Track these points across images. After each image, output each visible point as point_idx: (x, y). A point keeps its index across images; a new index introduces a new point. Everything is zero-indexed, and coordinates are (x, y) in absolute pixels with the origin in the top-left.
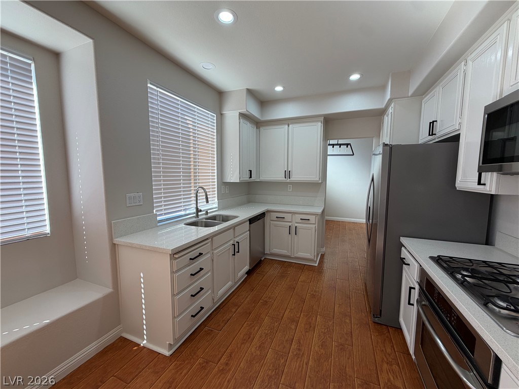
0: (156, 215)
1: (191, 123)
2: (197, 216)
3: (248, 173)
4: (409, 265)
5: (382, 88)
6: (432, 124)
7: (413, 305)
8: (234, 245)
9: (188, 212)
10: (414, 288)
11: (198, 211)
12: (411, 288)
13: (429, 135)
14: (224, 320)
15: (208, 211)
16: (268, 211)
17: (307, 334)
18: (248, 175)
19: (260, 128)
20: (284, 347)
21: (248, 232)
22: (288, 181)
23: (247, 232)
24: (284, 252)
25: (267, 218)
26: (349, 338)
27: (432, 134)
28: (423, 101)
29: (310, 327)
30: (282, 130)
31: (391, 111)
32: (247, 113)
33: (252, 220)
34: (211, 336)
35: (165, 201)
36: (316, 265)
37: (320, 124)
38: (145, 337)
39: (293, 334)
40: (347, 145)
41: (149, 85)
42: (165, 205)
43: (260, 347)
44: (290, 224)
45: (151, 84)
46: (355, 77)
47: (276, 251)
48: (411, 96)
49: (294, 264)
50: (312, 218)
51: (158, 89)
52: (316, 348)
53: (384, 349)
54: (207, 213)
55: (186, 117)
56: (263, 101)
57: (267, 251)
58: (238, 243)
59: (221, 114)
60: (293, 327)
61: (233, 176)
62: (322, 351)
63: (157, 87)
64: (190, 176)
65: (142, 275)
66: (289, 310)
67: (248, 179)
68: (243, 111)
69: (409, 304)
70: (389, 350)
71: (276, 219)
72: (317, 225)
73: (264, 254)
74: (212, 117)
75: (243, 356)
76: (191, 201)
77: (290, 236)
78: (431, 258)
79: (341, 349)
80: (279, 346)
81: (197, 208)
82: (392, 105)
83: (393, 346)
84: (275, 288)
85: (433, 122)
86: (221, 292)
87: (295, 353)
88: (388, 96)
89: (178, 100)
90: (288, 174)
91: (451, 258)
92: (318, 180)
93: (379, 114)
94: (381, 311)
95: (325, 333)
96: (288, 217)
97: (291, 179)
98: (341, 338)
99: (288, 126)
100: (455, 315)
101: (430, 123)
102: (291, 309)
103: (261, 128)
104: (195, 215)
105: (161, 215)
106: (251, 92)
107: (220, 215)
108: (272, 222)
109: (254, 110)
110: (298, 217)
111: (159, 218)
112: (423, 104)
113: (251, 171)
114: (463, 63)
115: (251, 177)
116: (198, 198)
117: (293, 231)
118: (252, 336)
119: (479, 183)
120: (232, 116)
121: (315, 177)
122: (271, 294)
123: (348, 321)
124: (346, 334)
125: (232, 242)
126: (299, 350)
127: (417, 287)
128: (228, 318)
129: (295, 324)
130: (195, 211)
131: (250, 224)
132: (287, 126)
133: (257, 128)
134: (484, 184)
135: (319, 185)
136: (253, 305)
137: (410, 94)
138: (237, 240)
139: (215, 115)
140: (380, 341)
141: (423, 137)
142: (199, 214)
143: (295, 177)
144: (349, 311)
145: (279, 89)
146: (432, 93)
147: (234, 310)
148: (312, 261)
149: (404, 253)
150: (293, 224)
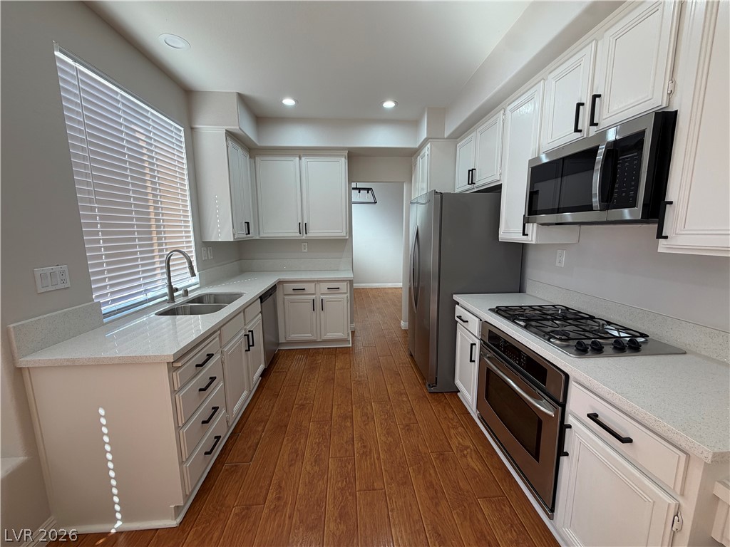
0: (100, 305)
1: (143, 138)
2: (172, 299)
3: (244, 226)
4: (467, 322)
5: (414, 124)
6: (471, 172)
7: (474, 361)
8: (248, 336)
9: (150, 295)
10: (475, 344)
11: (172, 290)
12: (472, 345)
13: (469, 184)
14: (250, 447)
15: (189, 289)
16: (280, 282)
17: (367, 427)
18: (245, 231)
19: (254, 158)
20: (346, 450)
21: (260, 315)
22: (304, 238)
23: (258, 315)
24: (307, 336)
25: (279, 293)
26: (412, 416)
27: (472, 183)
28: (458, 145)
29: (368, 418)
30: (291, 164)
31: (427, 152)
32: (240, 132)
33: (263, 298)
34: (239, 474)
35: (111, 278)
36: (350, 345)
37: (343, 159)
38: (118, 516)
39: (351, 432)
40: (368, 190)
41: (57, 54)
42: (112, 286)
43: (316, 461)
44: (314, 297)
45: (61, 51)
46: (389, 105)
47: (295, 336)
48: (447, 138)
49: (321, 350)
50: (344, 287)
51: (77, 65)
52: (382, 438)
53: (446, 416)
54: (186, 293)
55: (133, 127)
56: (262, 116)
57: (282, 340)
58: (252, 331)
59: (192, 129)
60: (349, 424)
61: (222, 231)
62: (390, 439)
63: (75, 61)
64: (150, 233)
65: (102, 412)
66: (336, 407)
67: (245, 236)
68: (234, 128)
69: (471, 361)
70: (451, 416)
71: (293, 292)
72: (349, 294)
73: (278, 344)
74: (177, 132)
75: (297, 481)
76: (155, 275)
77: (314, 313)
78: (491, 310)
79: (408, 430)
80: (339, 451)
81: (170, 286)
82: (429, 145)
83: (453, 411)
84: (309, 385)
85: (473, 169)
86: (236, 408)
87: (361, 452)
88: (424, 135)
89: (117, 93)
90: (303, 228)
91: (507, 307)
92: (345, 235)
93: (410, 155)
94: (436, 378)
95: (386, 419)
96: (310, 288)
97: (308, 235)
98: (404, 419)
99: (300, 159)
100: (524, 356)
101: (469, 171)
102: (338, 405)
103: (257, 158)
104: (167, 298)
105: (106, 303)
106: (243, 99)
107: (209, 295)
108: (286, 297)
109: (248, 130)
110: (324, 287)
111: (105, 309)
112: (458, 149)
113: (248, 223)
114: (502, 112)
115: (249, 233)
116: (171, 269)
117: (318, 306)
118: (299, 452)
119: (524, 234)
120: (212, 134)
121: (340, 232)
122: (306, 394)
123: (405, 399)
124: (408, 413)
125: (243, 333)
126: (365, 447)
127: (478, 342)
128: (256, 441)
129: (349, 420)
130: (166, 290)
131: (261, 302)
132: (298, 159)
133: (250, 157)
134: (527, 235)
135: (342, 244)
136: (286, 414)
137: (446, 136)
138: (248, 328)
139: (182, 129)
140: (440, 409)
141: (461, 185)
142: (175, 294)
143: (314, 232)
144: (403, 388)
145: (289, 102)
146: (469, 137)
147: (260, 429)
148: (346, 341)
149: (459, 311)
150: (318, 297)
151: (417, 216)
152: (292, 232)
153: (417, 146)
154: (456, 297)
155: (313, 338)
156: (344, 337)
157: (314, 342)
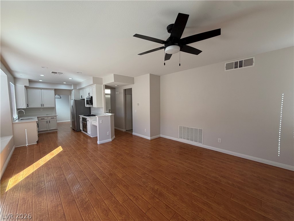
3: (27, 105)
6: (81, 96)
12: (81, 121)
13: (81, 98)
16: (37, 117)
22: (42, 107)
24: (46, 129)
31: (74, 91)
37: (53, 91)
38: (27, 143)
40: (58, 95)
46: (65, 83)
49: (50, 132)
50: (55, 117)
56: (30, 81)
67: (27, 107)
68: (26, 85)
69: (81, 123)
71: (41, 119)
77: (47, 124)
78: (83, 116)
88: (73, 88)
90: (42, 105)
96: (46, 118)
103: (28, 89)
109: (28, 85)
112: (80, 92)
120: (21, 86)
121: (53, 106)
132: (41, 90)
135: (53, 109)
137: (77, 89)
139: (14, 84)
143: (45, 106)
145: (41, 81)
148: (56, 129)
149: (80, 117)
150: (48, 121)
151: (72, 102)
152: (40, 106)
153: (71, 89)
154: (79, 115)
155: (47, 130)
156: (56, 128)
157: (47, 131)
